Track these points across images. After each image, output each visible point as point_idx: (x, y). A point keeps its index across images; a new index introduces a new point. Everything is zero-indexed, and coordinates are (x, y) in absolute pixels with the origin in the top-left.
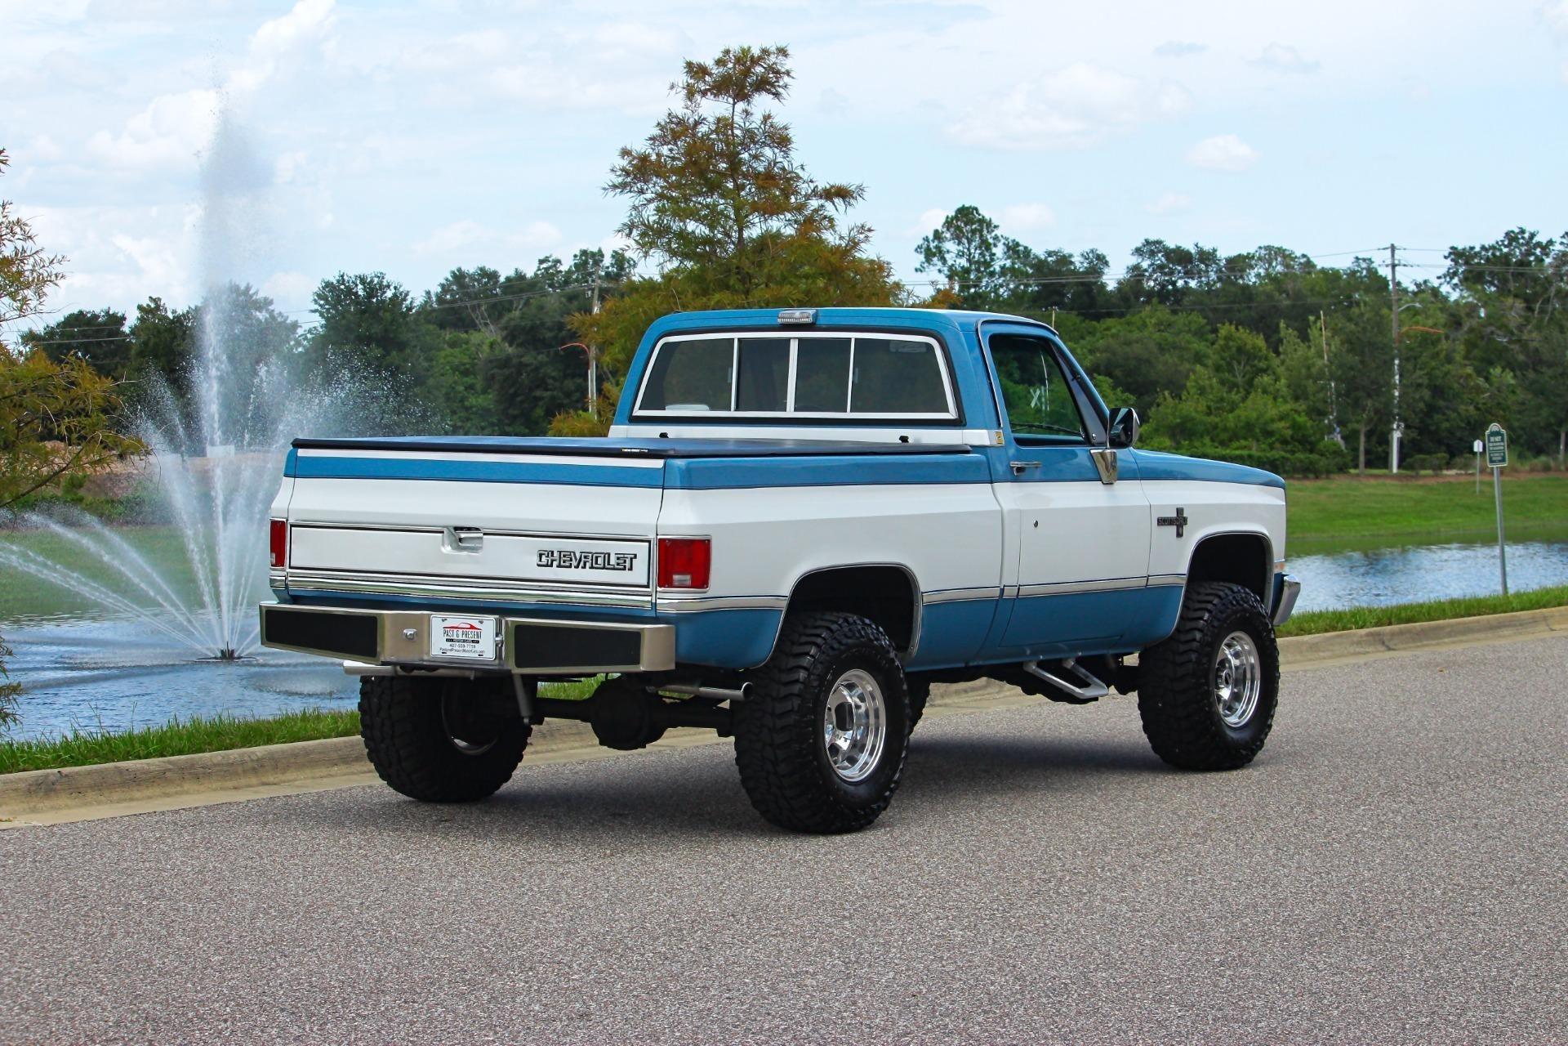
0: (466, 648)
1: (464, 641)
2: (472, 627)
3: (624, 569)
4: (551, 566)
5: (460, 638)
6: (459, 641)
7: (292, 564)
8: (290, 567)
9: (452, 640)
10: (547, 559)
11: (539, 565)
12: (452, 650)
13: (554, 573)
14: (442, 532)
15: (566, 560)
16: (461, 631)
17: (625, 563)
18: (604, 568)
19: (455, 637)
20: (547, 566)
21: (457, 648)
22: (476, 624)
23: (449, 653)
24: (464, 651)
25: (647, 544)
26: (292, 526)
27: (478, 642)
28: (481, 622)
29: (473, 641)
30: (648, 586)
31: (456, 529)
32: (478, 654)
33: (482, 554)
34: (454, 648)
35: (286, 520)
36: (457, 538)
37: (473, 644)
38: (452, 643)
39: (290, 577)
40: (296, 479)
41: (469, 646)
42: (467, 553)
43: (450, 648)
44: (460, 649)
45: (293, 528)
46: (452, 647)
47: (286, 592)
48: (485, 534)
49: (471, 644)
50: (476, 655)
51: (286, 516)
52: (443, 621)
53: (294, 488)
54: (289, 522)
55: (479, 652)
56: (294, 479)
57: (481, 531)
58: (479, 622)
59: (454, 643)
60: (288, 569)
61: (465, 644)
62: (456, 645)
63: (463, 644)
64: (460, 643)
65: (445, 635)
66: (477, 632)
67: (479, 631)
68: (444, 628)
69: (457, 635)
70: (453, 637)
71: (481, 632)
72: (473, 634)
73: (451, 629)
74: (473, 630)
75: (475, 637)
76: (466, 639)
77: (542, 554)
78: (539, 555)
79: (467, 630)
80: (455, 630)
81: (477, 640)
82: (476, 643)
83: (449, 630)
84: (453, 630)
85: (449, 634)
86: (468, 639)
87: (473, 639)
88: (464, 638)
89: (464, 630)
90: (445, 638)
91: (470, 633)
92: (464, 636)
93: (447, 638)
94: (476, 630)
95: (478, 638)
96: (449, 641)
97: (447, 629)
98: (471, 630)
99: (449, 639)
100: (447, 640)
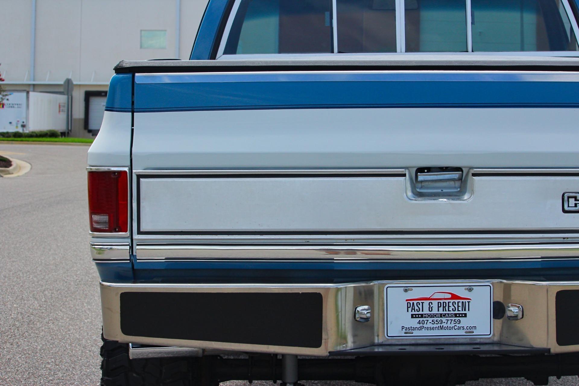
0: (445, 325)
1: (441, 315)
2: (454, 297)
5: (435, 311)
7: (142, 230)
8: (139, 232)
9: (422, 316)
10: (576, 203)
11: (564, 211)
12: (421, 328)
14: (404, 175)
16: (435, 303)
19: (426, 311)
21: (429, 325)
22: (461, 292)
23: (416, 333)
24: (442, 328)
26: (139, 176)
27: (465, 315)
28: (470, 290)
29: (456, 315)
31: (421, 170)
32: (465, 331)
33: (470, 200)
34: (425, 325)
35: (126, 169)
36: (415, 182)
37: (457, 319)
38: (421, 319)
39: (138, 245)
40: (135, 114)
41: (449, 322)
42: (445, 200)
43: (418, 326)
44: (435, 326)
45: (142, 180)
46: (421, 325)
47: (130, 266)
48: (474, 175)
49: (453, 319)
50: (462, 332)
51: (129, 164)
52: (406, 291)
53: (133, 125)
54: (134, 171)
55: (465, 328)
56: (130, 114)
57: (462, 171)
58: (465, 289)
59: (425, 319)
60: (136, 236)
61: (444, 319)
62: (429, 322)
63: (439, 319)
64: (435, 319)
65: (410, 309)
66: (463, 302)
67: (467, 301)
68: (407, 300)
69: (431, 309)
70: (423, 311)
71: (469, 302)
72: (456, 306)
73: (420, 302)
74: (456, 301)
75: (460, 309)
76: (445, 312)
77: (569, 197)
78: (566, 198)
79: (447, 301)
80: (426, 303)
81: (464, 312)
82: (462, 317)
83: (415, 302)
84: (422, 303)
85: (416, 308)
86: (447, 312)
87: (456, 312)
88: (441, 311)
89: (442, 301)
90: (410, 313)
91: (451, 304)
92: (441, 309)
93: (413, 313)
94: (461, 301)
95: (465, 310)
96: (416, 317)
97: (411, 302)
98: (452, 301)
99: (416, 315)
100: (412, 316)
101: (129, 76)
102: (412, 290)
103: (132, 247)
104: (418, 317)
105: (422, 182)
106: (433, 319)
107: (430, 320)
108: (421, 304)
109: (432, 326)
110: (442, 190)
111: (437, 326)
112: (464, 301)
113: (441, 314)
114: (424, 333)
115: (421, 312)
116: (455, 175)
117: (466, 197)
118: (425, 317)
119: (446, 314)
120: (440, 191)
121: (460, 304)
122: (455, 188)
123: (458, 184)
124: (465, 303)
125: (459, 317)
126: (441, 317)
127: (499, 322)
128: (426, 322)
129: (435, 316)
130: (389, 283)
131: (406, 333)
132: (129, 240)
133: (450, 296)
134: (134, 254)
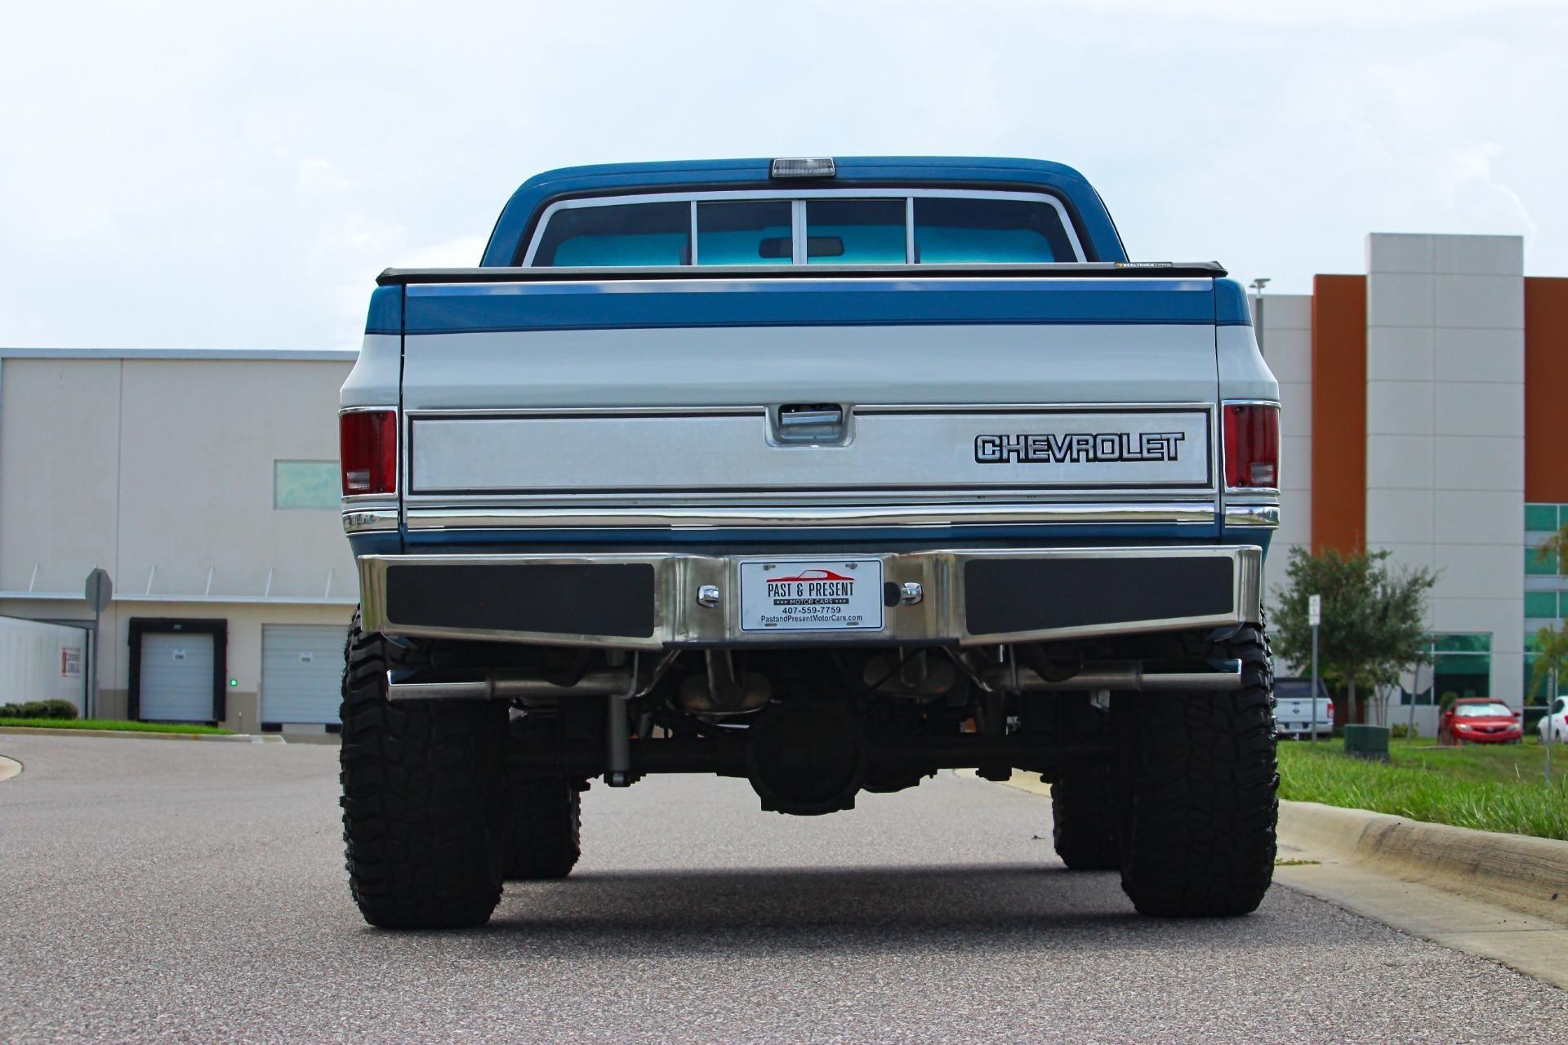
0: (820, 615)
2: (831, 576)
3: (1162, 459)
4: (1008, 461)
5: (806, 596)
6: (806, 602)
7: (415, 488)
8: (411, 492)
9: (789, 603)
10: (994, 450)
11: (978, 460)
12: (788, 619)
13: (1013, 472)
14: (763, 414)
15: (1034, 450)
16: (806, 585)
17: (1161, 448)
18: (1121, 458)
19: (794, 596)
20: (1001, 460)
21: (798, 615)
22: (839, 569)
23: (781, 625)
24: (816, 618)
25: (1203, 415)
26: (412, 418)
27: (847, 601)
28: (853, 567)
29: (834, 602)
30: (1209, 485)
31: (786, 408)
32: (846, 622)
33: (850, 447)
34: (793, 615)
35: (396, 409)
36: (778, 427)
37: (835, 606)
38: (787, 607)
39: (409, 509)
40: (406, 337)
41: (826, 610)
42: (816, 446)
43: (784, 615)
44: (806, 615)
45: (415, 422)
46: (788, 614)
47: (398, 537)
48: (856, 413)
49: (831, 606)
50: (843, 625)
51: (398, 402)
52: (766, 568)
53: (403, 352)
54: (404, 411)
55: (847, 618)
56: (400, 336)
57: (841, 410)
58: (847, 566)
59: (792, 606)
60: (406, 497)
61: (818, 607)
62: (798, 610)
63: (812, 606)
64: (806, 606)
65: (772, 593)
66: (843, 584)
67: (848, 582)
68: (768, 581)
69: (800, 592)
70: (789, 595)
71: (851, 583)
72: (835, 589)
73: (786, 583)
74: (835, 582)
75: (840, 592)
76: (819, 597)
77: (984, 442)
78: (980, 443)
79: (822, 582)
80: (794, 584)
81: (845, 597)
82: (842, 603)
83: (779, 584)
84: (789, 585)
85: (781, 591)
86: (822, 597)
87: (835, 597)
88: (814, 596)
89: (815, 582)
90: (773, 598)
91: (827, 587)
92: (814, 593)
93: (777, 598)
94: (841, 582)
95: (846, 594)
96: (780, 604)
97: (774, 584)
98: (828, 582)
99: (780, 600)
100: (776, 602)
101: (399, 287)
102: (774, 567)
103: (401, 513)
104: (784, 604)
105: (789, 426)
106: (804, 606)
107: (800, 607)
108: (787, 586)
109: (802, 616)
110: (815, 437)
111: (809, 615)
112: (845, 582)
113: (814, 600)
114: (791, 625)
115: (787, 597)
116: (833, 416)
117: (846, 443)
118: (793, 604)
119: (820, 600)
120: (812, 437)
121: (840, 587)
122: (833, 434)
123: (837, 429)
124: (847, 585)
125: (839, 603)
126: (814, 603)
127: (891, 609)
128: (794, 610)
129: (807, 602)
130: (742, 559)
131: (767, 625)
132: (398, 504)
133: (825, 575)
134: (404, 521)
